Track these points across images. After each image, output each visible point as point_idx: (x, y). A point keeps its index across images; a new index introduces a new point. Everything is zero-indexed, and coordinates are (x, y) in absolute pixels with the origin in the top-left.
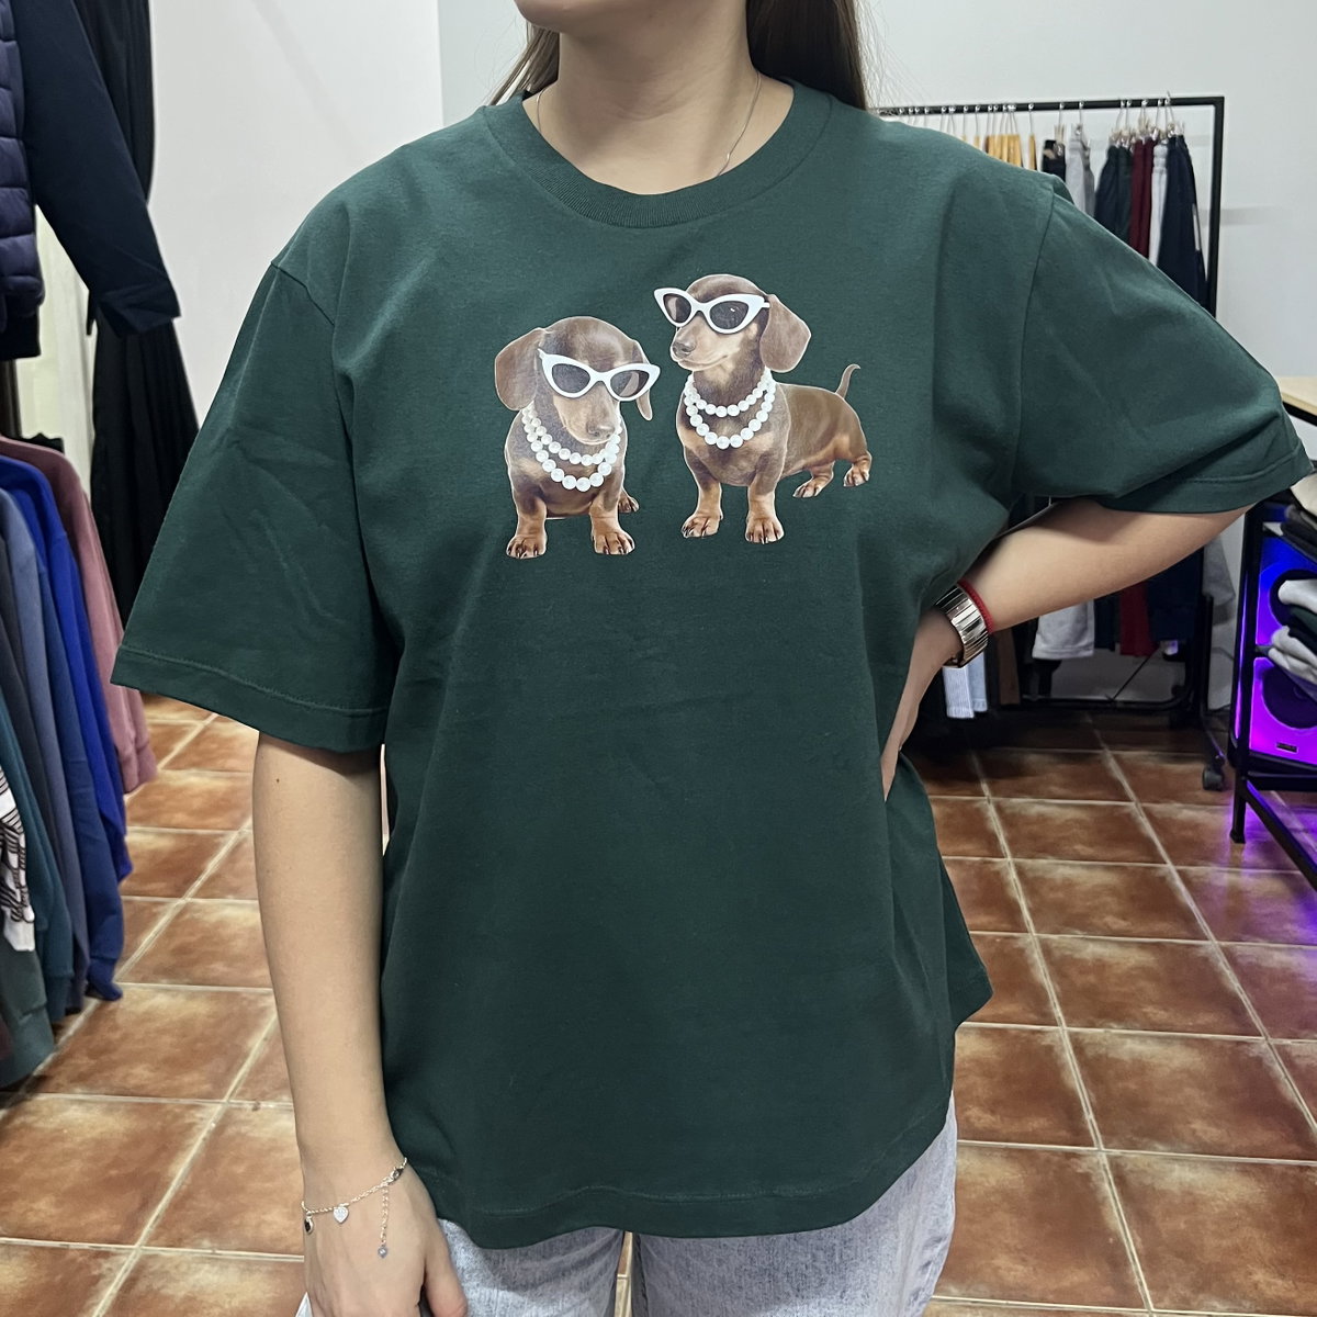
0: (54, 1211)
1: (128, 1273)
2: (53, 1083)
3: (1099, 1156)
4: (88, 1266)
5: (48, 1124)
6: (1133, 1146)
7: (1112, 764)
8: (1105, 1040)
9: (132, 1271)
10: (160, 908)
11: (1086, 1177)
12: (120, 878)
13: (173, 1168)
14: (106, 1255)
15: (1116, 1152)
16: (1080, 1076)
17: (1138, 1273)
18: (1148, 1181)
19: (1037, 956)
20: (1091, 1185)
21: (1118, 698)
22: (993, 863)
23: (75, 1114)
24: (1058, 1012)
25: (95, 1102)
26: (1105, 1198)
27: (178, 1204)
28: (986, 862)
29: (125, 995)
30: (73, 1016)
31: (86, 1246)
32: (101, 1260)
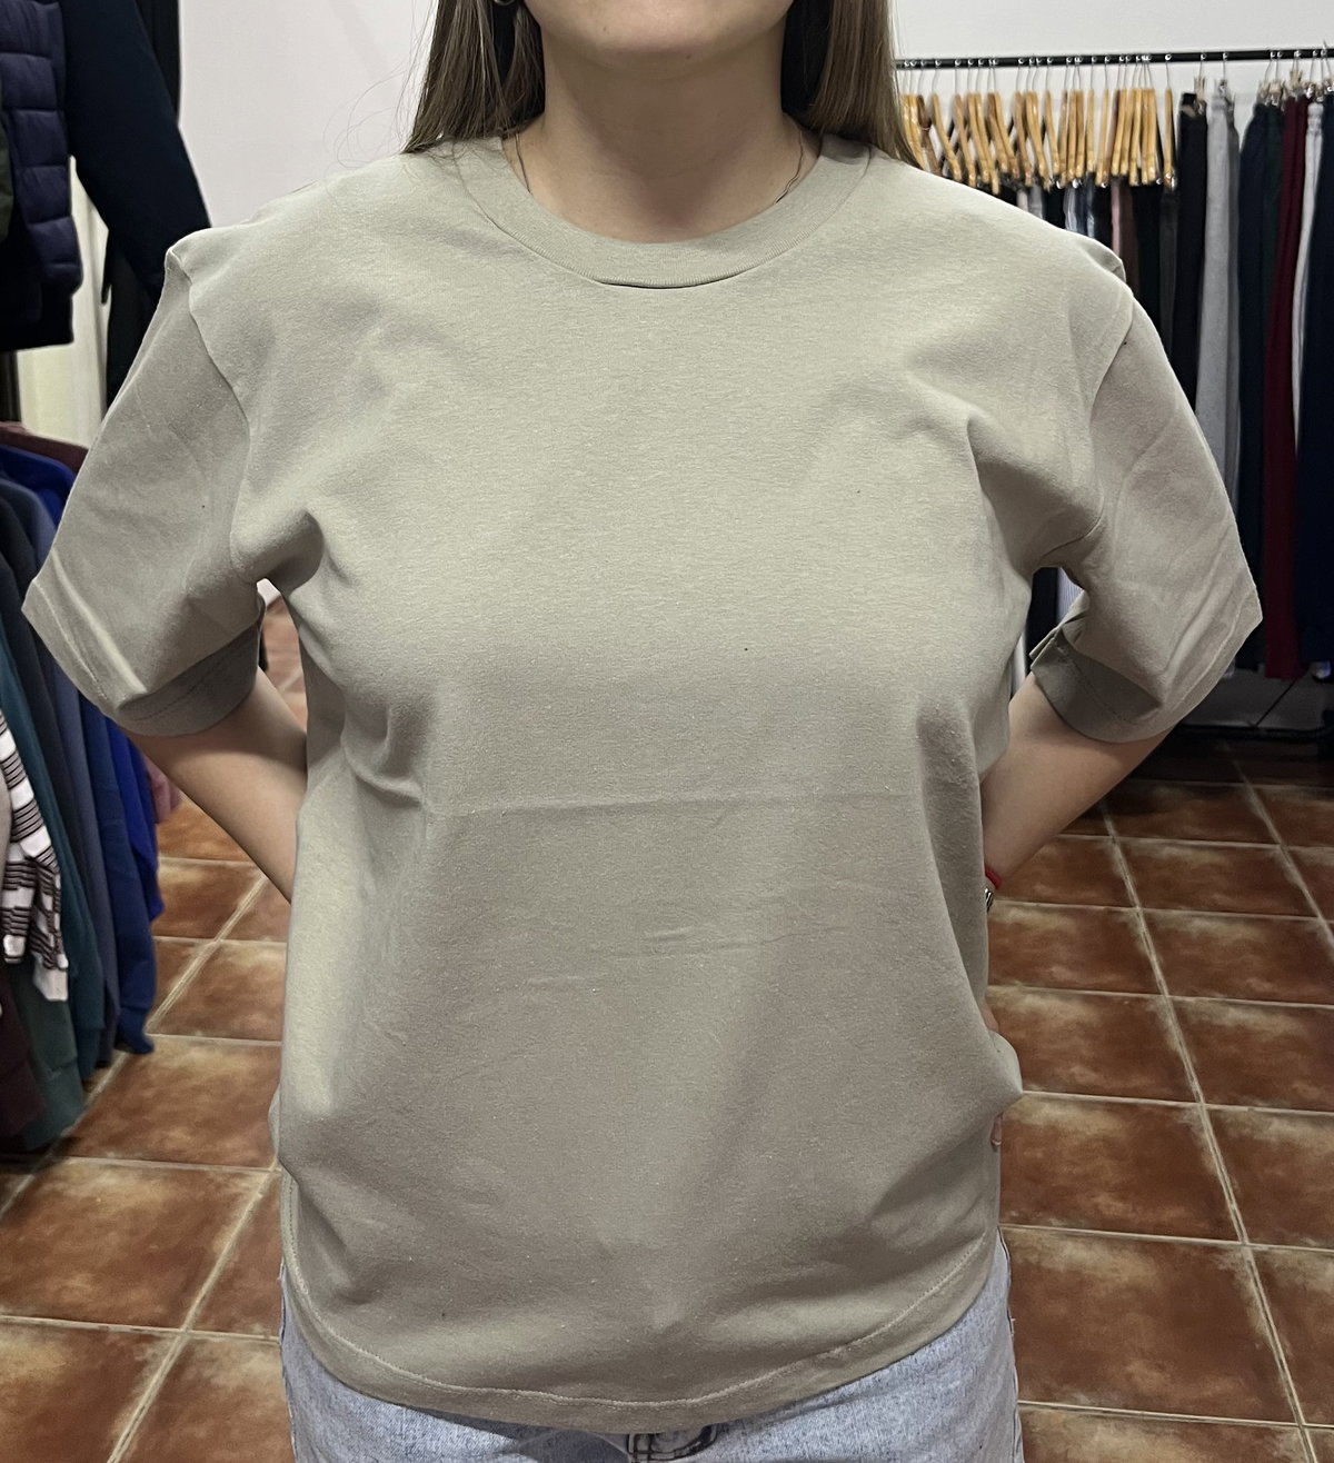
0: (89, 1288)
1: (175, 1358)
2: (83, 1146)
3: (1244, 1250)
4: (131, 1351)
5: (79, 1192)
6: (1281, 1241)
7: (1254, 800)
8: (1249, 1119)
9: (179, 1357)
10: (191, 950)
11: (1230, 1275)
12: (152, 917)
13: (217, 1243)
14: (149, 1339)
15: (1264, 1247)
16: (1221, 1160)
17: (1287, 1382)
18: (1299, 1280)
19: (1171, 1021)
20: (1235, 1284)
21: (1260, 726)
22: (1120, 913)
23: (108, 1181)
24: (1196, 1086)
25: (129, 1168)
26: (1252, 1298)
27: (224, 1285)
28: (1110, 912)
29: (158, 1049)
30: (101, 1070)
31: (127, 1328)
32: (143, 1345)
